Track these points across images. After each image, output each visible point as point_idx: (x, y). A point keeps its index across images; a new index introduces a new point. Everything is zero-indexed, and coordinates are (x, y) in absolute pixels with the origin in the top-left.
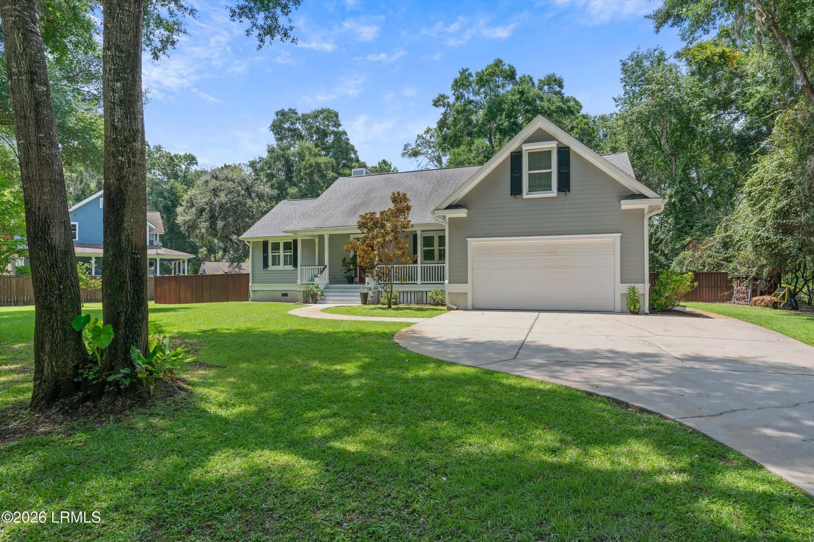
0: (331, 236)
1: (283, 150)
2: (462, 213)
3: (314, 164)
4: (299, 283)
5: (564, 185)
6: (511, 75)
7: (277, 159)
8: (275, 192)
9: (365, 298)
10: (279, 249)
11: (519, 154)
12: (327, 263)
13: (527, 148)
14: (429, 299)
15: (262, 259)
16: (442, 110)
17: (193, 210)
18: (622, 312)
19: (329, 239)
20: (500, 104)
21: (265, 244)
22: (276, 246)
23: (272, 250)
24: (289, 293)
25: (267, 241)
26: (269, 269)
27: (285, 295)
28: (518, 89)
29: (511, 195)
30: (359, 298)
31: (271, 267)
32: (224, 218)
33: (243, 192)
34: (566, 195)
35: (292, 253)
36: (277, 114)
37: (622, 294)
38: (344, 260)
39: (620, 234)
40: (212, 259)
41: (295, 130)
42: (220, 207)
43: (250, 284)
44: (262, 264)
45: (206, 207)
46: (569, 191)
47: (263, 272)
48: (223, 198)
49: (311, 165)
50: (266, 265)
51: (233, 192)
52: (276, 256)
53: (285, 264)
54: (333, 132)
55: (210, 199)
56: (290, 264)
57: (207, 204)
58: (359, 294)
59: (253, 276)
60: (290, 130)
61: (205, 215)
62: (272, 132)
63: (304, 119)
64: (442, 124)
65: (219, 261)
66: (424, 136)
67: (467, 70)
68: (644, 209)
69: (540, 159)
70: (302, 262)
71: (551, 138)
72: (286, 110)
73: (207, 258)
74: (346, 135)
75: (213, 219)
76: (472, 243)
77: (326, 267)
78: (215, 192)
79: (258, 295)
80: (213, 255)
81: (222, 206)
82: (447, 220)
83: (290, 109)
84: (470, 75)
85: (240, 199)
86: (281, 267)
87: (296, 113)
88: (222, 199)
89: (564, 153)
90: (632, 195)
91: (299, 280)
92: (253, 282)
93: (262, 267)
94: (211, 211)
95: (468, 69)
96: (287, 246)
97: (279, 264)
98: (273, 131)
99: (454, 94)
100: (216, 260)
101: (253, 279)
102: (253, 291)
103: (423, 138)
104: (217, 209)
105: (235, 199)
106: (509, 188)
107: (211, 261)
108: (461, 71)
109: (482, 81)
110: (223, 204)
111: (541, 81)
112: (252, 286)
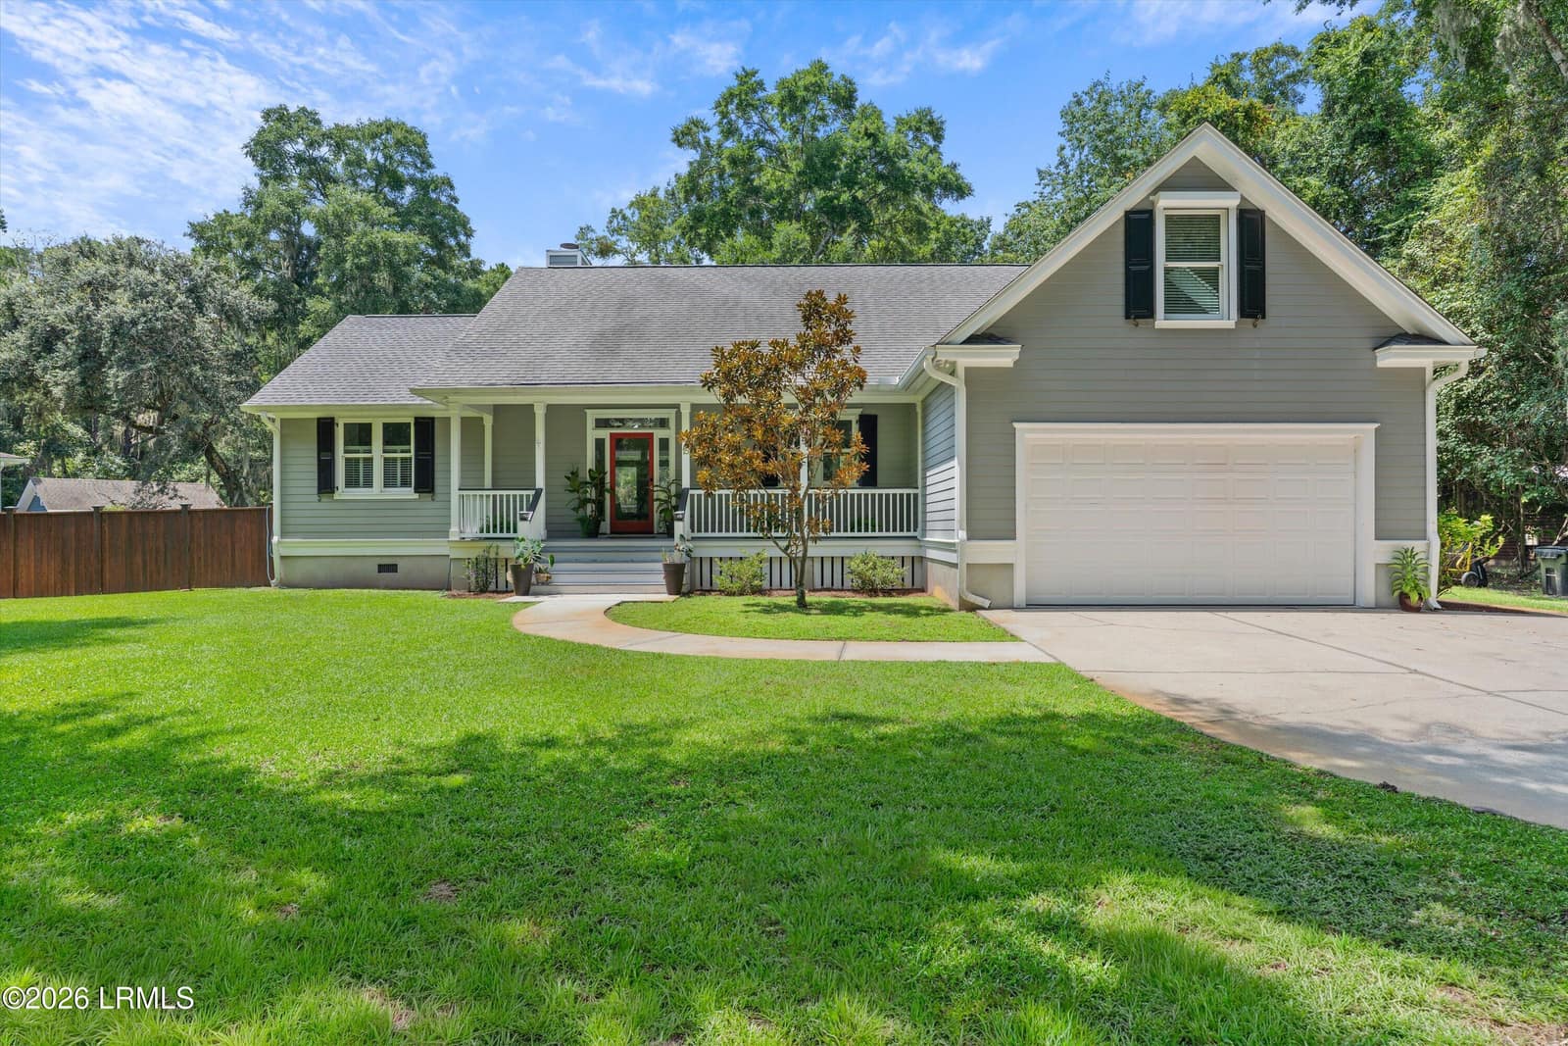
0: (550, 408)
1: (290, 204)
2: (1003, 357)
3: (381, 245)
4: (454, 536)
5: (1252, 303)
6: (845, 99)
7: (271, 223)
8: (270, 307)
9: (679, 581)
10: (369, 443)
11: (1146, 216)
12: (540, 483)
13: (1167, 203)
14: (848, 577)
15: (315, 468)
16: (693, 155)
17: (21, 336)
18: (1378, 608)
19: (548, 417)
20: (833, 154)
21: (326, 427)
22: (360, 435)
23: (346, 444)
24: (401, 564)
25: (333, 419)
26: (336, 496)
27: (387, 568)
28: (866, 129)
29: (1127, 317)
30: (661, 578)
31: (343, 492)
32: (128, 362)
33: (181, 298)
34: (1255, 326)
35: (412, 454)
36: (267, 115)
37: (1377, 565)
38: (575, 474)
39: (1377, 425)
40: (56, 469)
41: (313, 161)
42: (115, 332)
43: (275, 539)
44: (316, 484)
45: (71, 327)
46: (1264, 317)
47: (322, 505)
48: (121, 305)
49: (372, 247)
50: (326, 485)
51: (151, 294)
52: (357, 460)
53: (389, 482)
54: (413, 181)
55: (81, 308)
56: (405, 483)
57: (71, 321)
58: (660, 566)
59: (283, 517)
60: (300, 159)
61: (63, 351)
62: (249, 159)
63: (339, 139)
64: (691, 186)
65: (75, 476)
66: (628, 213)
67: (754, 73)
68: (1424, 369)
69: (1196, 234)
70: (462, 478)
71: (1220, 185)
72: (293, 109)
73: (41, 466)
74: (452, 187)
75: (90, 360)
76: (1029, 435)
77: (538, 493)
78: (97, 289)
79: (299, 571)
80: (56, 463)
81: (119, 328)
82: (961, 372)
83: (303, 110)
84: (761, 85)
85: (175, 313)
86: (377, 491)
87: (317, 122)
88: (120, 309)
89: (1252, 222)
90: (1400, 335)
91: (454, 529)
92: (284, 534)
93: (315, 490)
94: (82, 339)
95: (756, 72)
96: (395, 434)
97: (369, 484)
98: (254, 158)
99: (720, 123)
100: (66, 474)
101: (282, 524)
102: (282, 557)
103: (624, 218)
104: (106, 334)
105: (160, 314)
106: (1119, 300)
107: (51, 475)
108: (740, 72)
109: (793, 101)
110: (122, 322)
111: (900, 121)
112: (280, 545)
